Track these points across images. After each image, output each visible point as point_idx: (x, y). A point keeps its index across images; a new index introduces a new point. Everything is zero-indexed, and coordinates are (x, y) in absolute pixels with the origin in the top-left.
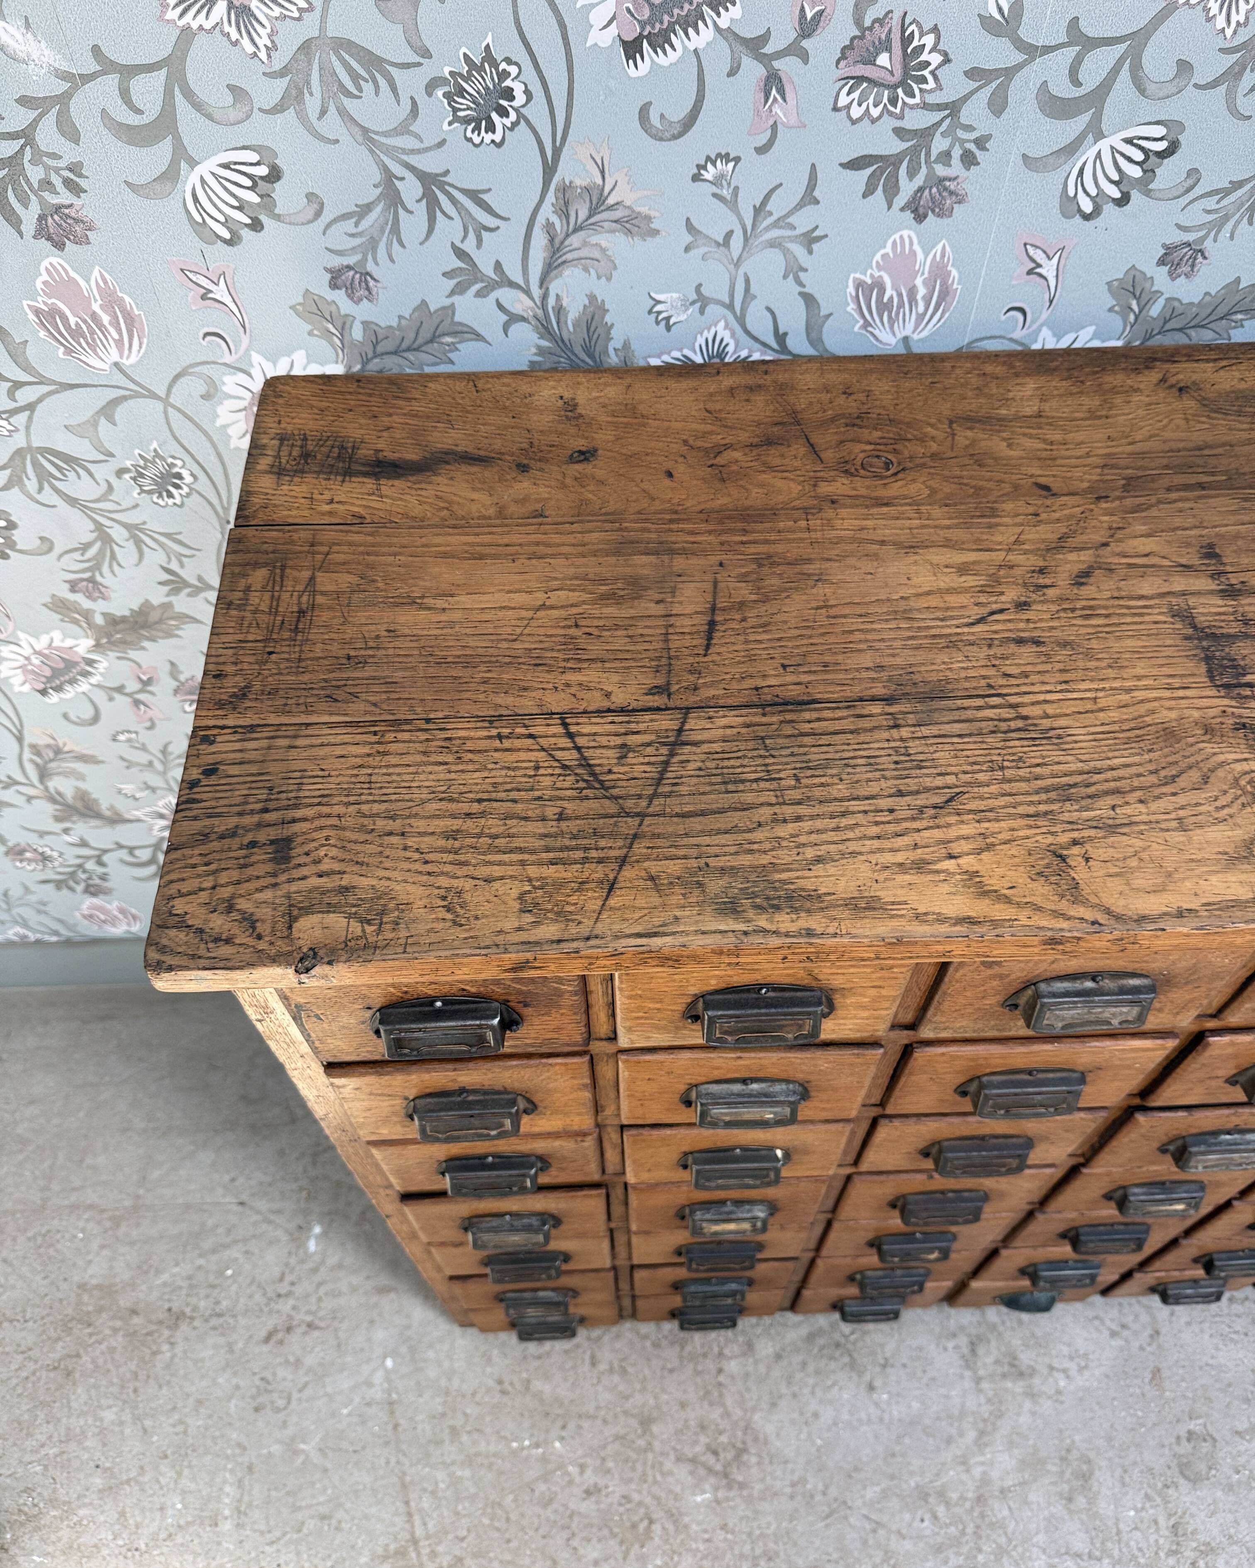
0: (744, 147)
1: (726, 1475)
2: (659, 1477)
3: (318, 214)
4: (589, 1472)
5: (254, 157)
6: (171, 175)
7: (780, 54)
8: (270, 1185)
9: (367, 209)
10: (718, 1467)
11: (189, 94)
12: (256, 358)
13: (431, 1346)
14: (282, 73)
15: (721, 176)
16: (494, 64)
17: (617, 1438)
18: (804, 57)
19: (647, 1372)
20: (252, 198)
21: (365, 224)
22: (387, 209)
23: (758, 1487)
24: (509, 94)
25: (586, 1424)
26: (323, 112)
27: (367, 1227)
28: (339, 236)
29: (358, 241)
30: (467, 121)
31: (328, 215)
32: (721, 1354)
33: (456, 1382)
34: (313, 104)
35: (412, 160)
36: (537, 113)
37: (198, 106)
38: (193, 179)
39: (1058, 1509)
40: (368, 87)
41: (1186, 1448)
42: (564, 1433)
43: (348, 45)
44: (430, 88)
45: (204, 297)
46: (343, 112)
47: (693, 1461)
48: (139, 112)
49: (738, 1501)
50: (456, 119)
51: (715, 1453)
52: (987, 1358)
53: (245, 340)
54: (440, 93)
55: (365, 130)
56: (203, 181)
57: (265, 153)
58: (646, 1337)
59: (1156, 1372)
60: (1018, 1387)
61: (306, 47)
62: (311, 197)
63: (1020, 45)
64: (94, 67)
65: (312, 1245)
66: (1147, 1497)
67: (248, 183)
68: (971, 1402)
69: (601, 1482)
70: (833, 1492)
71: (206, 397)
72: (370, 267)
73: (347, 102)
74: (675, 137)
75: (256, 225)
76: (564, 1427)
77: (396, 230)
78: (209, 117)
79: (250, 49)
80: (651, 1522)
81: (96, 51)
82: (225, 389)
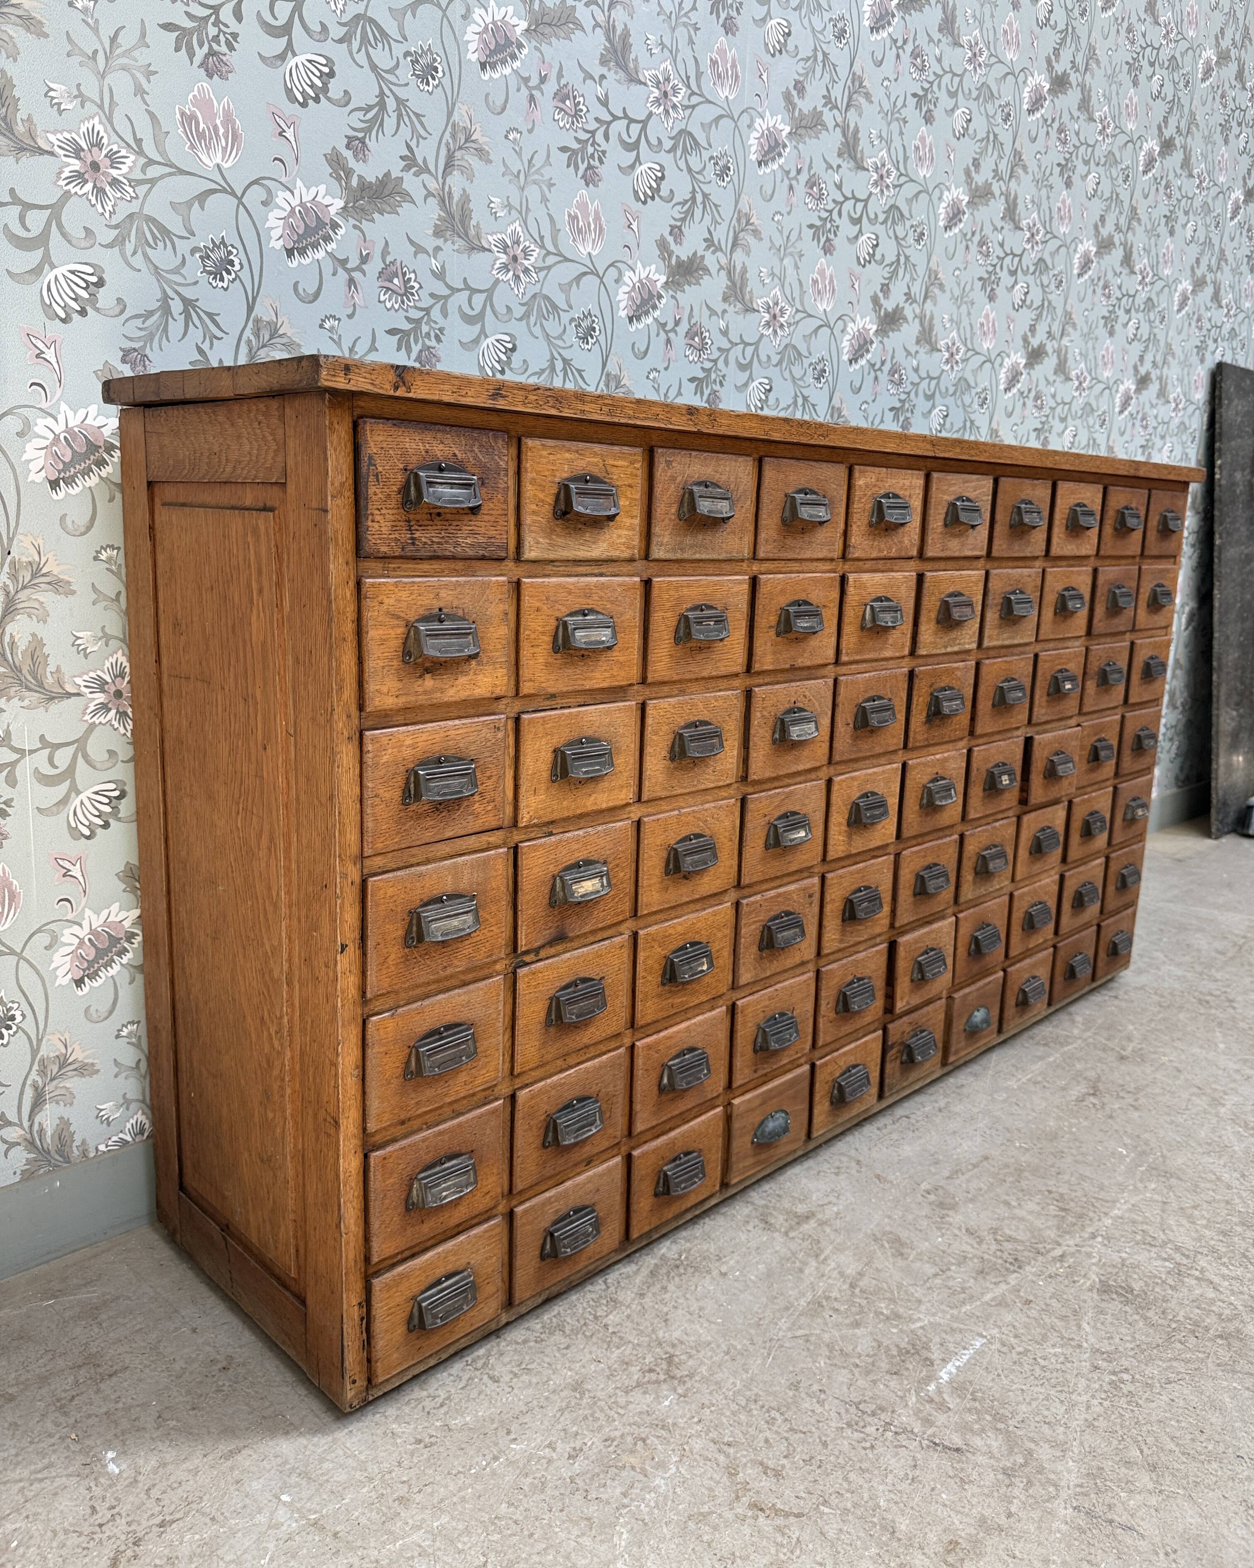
0: (342, 314)
1: (673, 1378)
2: (622, 1411)
3: (122, 312)
4: (559, 1445)
5: (90, 270)
6: (37, 271)
7: (353, 270)
8: (17, 1455)
9: (151, 313)
10: (662, 1377)
11: (60, 226)
12: (64, 407)
13: (322, 1460)
14: (116, 227)
15: (332, 327)
16: (226, 246)
17: (562, 1410)
18: (364, 273)
19: (547, 1360)
20: (84, 294)
21: (149, 322)
22: (161, 316)
23: (704, 1370)
24: (232, 263)
25: (527, 1419)
26: (135, 253)
27: (173, 1423)
28: (132, 328)
29: (143, 333)
30: (210, 273)
31: (128, 314)
32: (596, 1318)
33: (373, 1469)
34: (129, 247)
35: (180, 289)
36: (245, 275)
37: (64, 235)
38: (51, 276)
39: (900, 1262)
40: (161, 245)
41: (932, 1197)
42: (513, 1436)
43: (154, 221)
44: (194, 251)
45: (38, 356)
46: (145, 255)
47: (639, 1384)
48: (28, 230)
49: (697, 1385)
50: (204, 271)
51: (651, 1371)
52: (779, 1220)
53: (59, 392)
54: (197, 255)
55: (156, 267)
56: (56, 278)
57: (98, 270)
58: (525, 1342)
59: (878, 1177)
60: (812, 1223)
61: (131, 216)
62: (119, 300)
63: (448, 286)
64: (8, 199)
65: (113, 1468)
66: (939, 1228)
67: (84, 285)
68: (793, 1246)
69: (578, 1444)
70: (759, 1340)
71: (21, 434)
72: (148, 351)
73: (148, 250)
74: (311, 302)
75: (83, 313)
76: (509, 1433)
77: (165, 330)
78: (69, 242)
79: (101, 210)
80: (644, 1440)
81: (12, 191)
82: (36, 429)
